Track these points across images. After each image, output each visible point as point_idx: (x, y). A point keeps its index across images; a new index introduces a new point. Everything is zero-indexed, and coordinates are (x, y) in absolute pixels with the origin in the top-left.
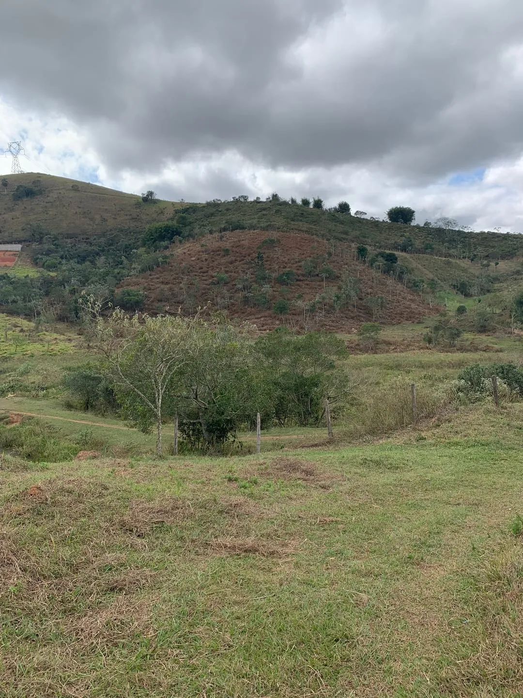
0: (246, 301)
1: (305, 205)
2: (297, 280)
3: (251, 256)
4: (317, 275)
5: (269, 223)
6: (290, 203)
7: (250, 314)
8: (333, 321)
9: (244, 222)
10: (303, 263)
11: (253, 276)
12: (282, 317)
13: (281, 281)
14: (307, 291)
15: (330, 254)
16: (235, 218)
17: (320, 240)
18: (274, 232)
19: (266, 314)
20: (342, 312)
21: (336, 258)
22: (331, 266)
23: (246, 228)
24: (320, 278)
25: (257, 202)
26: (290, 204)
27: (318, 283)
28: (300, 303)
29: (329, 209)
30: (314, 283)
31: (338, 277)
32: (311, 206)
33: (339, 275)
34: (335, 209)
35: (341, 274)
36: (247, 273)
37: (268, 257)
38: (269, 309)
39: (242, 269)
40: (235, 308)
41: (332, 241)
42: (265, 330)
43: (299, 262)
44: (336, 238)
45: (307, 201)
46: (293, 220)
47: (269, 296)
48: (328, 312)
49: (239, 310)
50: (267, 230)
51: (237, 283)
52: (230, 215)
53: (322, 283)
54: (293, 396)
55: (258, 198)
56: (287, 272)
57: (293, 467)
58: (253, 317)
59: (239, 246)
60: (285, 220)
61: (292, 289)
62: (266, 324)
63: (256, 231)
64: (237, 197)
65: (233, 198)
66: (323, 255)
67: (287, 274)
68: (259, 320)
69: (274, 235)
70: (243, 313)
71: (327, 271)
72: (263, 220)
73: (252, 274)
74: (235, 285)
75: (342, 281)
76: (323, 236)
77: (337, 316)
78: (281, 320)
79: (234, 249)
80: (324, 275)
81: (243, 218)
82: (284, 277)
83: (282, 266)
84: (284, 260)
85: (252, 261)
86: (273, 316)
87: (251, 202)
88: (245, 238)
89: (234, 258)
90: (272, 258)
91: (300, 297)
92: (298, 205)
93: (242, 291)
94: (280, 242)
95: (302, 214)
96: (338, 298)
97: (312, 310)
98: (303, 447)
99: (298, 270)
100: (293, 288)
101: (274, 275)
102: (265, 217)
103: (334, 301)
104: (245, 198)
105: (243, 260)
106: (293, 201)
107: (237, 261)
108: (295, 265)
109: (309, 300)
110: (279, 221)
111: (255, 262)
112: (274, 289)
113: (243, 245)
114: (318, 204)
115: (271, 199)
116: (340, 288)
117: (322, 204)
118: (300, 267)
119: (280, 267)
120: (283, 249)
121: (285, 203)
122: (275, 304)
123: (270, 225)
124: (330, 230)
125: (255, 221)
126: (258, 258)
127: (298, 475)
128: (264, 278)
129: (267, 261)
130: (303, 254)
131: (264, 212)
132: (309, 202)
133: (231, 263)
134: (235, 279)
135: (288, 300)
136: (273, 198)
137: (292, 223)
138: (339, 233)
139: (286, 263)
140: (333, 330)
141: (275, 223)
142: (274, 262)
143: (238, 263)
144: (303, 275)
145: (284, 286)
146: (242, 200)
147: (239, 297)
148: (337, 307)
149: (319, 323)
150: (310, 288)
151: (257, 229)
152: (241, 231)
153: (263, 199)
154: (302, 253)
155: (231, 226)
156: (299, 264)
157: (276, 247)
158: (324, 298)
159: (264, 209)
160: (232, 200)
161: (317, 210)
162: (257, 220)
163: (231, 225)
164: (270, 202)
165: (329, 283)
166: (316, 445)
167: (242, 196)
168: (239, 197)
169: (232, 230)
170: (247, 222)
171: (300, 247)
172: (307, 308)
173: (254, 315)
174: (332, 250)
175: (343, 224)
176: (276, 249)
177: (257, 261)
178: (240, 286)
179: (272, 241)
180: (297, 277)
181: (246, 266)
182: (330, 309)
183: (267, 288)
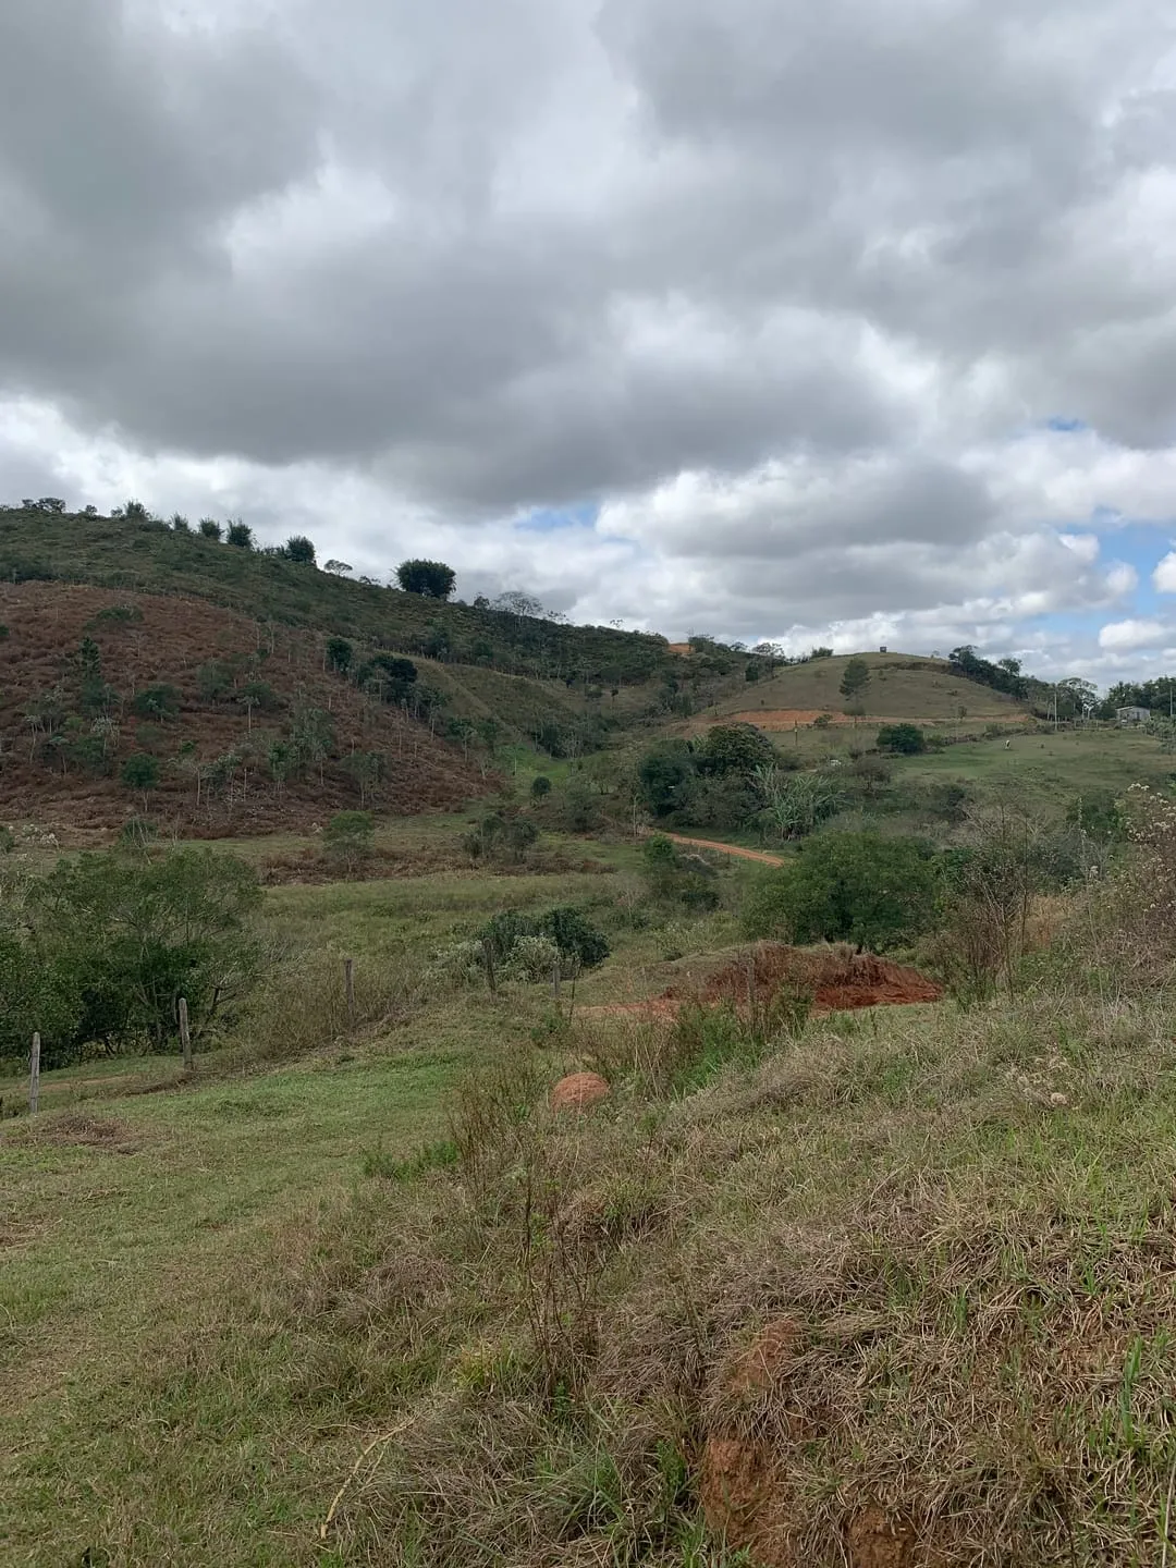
0: (49, 754)
1: (207, 536)
2: (184, 709)
3: (66, 645)
4: (233, 700)
5: (117, 571)
6: (172, 526)
7: (60, 787)
8: (268, 807)
9: (52, 564)
10: (198, 670)
11: (70, 695)
12: (145, 797)
13: (141, 710)
14: (206, 734)
15: (264, 653)
16: (28, 550)
17: (242, 617)
18: (129, 593)
19: (102, 786)
20: (289, 786)
21: (278, 663)
22: (266, 682)
23: (56, 578)
24: (239, 707)
25: (88, 516)
26: (172, 531)
27: (235, 718)
28: (188, 763)
29: (267, 550)
30: (224, 717)
31: (282, 706)
32: (224, 540)
33: (285, 701)
34: (281, 551)
35: (289, 700)
36: (54, 687)
37: (110, 651)
38: (110, 775)
39: (43, 678)
40: (18, 772)
41: (269, 624)
42: (96, 827)
43: (191, 666)
44: (279, 617)
45: (214, 526)
46: (179, 569)
47: (111, 744)
48: (257, 785)
49: (29, 778)
50: (111, 587)
51: (27, 711)
52: (13, 542)
53: (242, 719)
55: (90, 508)
56: (157, 690)
58: (64, 793)
59: (36, 620)
60: (158, 565)
61: (170, 729)
62: (101, 813)
63: (81, 586)
64: (36, 501)
65: (24, 501)
66: (248, 654)
67: (158, 695)
68: (82, 802)
69: (129, 599)
70: (39, 784)
71: (255, 693)
72: (99, 561)
73: (67, 690)
74: (23, 715)
75: (291, 715)
76: (249, 609)
77: (277, 796)
78: (139, 804)
79: (22, 627)
80: (249, 701)
81: (48, 553)
82: (151, 700)
83: (145, 675)
84: (151, 659)
85: (69, 660)
86: (119, 792)
87: (72, 517)
88: (54, 603)
89: (19, 650)
90: (120, 654)
91: (187, 750)
92: (189, 534)
93: (40, 730)
94: (143, 618)
95: (201, 556)
96: (281, 754)
97: (219, 779)
98: (131, 1094)
99: (186, 685)
100: (172, 727)
101: (123, 694)
102: (108, 554)
103: (272, 760)
104: (57, 504)
105: (45, 655)
106: (180, 524)
107: (28, 655)
108: (179, 674)
109: (212, 757)
110: (145, 569)
111: (77, 662)
112: (123, 728)
113: (45, 619)
114: (240, 535)
115: (124, 513)
116: (286, 732)
117: (251, 537)
118: (192, 678)
119: (141, 676)
120: (149, 635)
121: (160, 527)
122: (124, 763)
123: (118, 577)
124: (266, 600)
125: (80, 564)
126: (84, 651)
128: (98, 702)
129: (107, 661)
130: (200, 649)
131: (107, 544)
132: (218, 530)
133: (13, 660)
134: (23, 700)
135: (160, 755)
136: (129, 512)
137: (175, 573)
138: (288, 606)
139: (157, 668)
140: (268, 826)
141: (132, 571)
142: (127, 664)
143: (31, 661)
144: (197, 699)
145: (149, 723)
146: (48, 508)
147: (30, 746)
148: (279, 775)
149: (233, 811)
150: (214, 730)
151: (85, 583)
152: (42, 583)
153: (104, 512)
154: (198, 646)
155: (15, 570)
156: (192, 671)
157: (131, 628)
158: (247, 754)
159: (106, 537)
160: (22, 506)
161: (238, 549)
162: (85, 560)
163: (16, 566)
164: (122, 519)
165: (262, 719)
167: (48, 500)
168: (41, 501)
169: (19, 581)
170: (60, 564)
171: (192, 633)
172: (205, 776)
173: (71, 790)
174: (270, 645)
175: (295, 585)
176: (133, 633)
177: (81, 659)
178: (34, 719)
179: (122, 615)
180: (183, 703)
181: (54, 671)
182: (260, 779)
183: (104, 726)
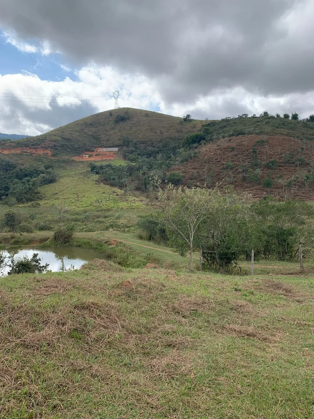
0: (244, 179)
1: (286, 118)
2: (279, 166)
3: (249, 151)
4: (294, 163)
5: (261, 130)
6: (276, 117)
7: (246, 187)
8: (303, 193)
9: (245, 130)
10: (283, 155)
11: (249, 164)
12: (269, 190)
13: (268, 167)
14: (286, 173)
15: (302, 149)
16: (239, 128)
17: (296, 140)
18: (264, 136)
19: (257, 187)
20: (310, 187)
21: (307, 152)
22: (303, 157)
23: (246, 134)
24: (295, 165)
25: (254, 117)
26: (276, 118)
27: (294, 168)
28: (280, 181)
29: (303, 120)
30: (291, 168)
31: (308, 164)
32: (290, 118)
33: (309, 163)
34: (307, 119)
35: (310, 162)
36: (245, 162)
37: (260, 151)
38: (259, 184)
39: (243, 160)
40: (237, 184)
41: (304, 140)
42: (256, 198)
43: (281, 154)
44: (307, 138)
45: (287, 115)
46: (278, 128)
47: (260, 176)
48: (300, 187)
49: (239, 185)
50: (260, 135)
51: (239, 168)
52: (236, 126)
53: (296, 168)
54: (275, 241)
55: (254, 115)
56: (272, 161)
57: (278, 286)
58: (248, 189)
59: (241, 145)
60: (272, 128)
61: (275, 172)
62: (257, 194)
63: (252, 135)
64: (241, 115)
65: (238, 116)
66: (298, 150)
67: (273, 162)
68: (252, 191)
69: (264, 137)
70: (242, 187)
71: (300, 160)
72: (257, 128)
73: (249, 163)
74: (238, 169)
75: (311, 166)
76: (298, 137)
77: (306, 190)
78: (267, 192)
79: (238, 147)
80: (298, 163)
81: (244, 128)
82: (270, 164)
83: (269, 157)
84: (270, 153)
85: (249, 154)
86: (262, 189)
87: (250, 118)
88: (245, 140)
89: (237, 153)
90: (262, 152)
91: (280, 177)
92: (281, 118)
93: (242, 173)
94: (268, 142)
95: (284, 123)
96: (308, 178)
97: (289, 185)
98: (283, 274)
99: (280, 159)
100: (276, 171)
101: (263, 163)
102: (259, 126)
103: (305, 180)
104: (246, 115)
105: (243, 154)
106: (278, 116)
107: (239, 154)
108: (278, 156)
109: (287, 179)
110: (268, 129)
111: (251, 155)
112: (263, 172)
113: (243, 144)
114: (295, 117)
115: (263, 115)
116: (309, 171)
117: (298, 117)
118: (282, 157)
119: (268, 158)
120: (270, 146)
121: (272, 117)
122: (263, 181)
123: (262, 131)
124: (303, 134)
125: (252, 129)
126: (253, 152)
127: (281, 292)
128: (256, 165)
129: (259, 154)
130: (284, 149)
131: (259, 123)
132: (289, 116)
133: (236, 156)
134: (238, 165)
135: (273, 179)
136: (264, 114)
137: (277, 129)
138: (310, 135)
139: (272, 155)
140: (303, 199)
141: (265, 130)
142: (264, 155)
143: (240, 155)
144: (283, 163)
145: (270, 170)
146: (244, 116)
147: (240, 177)
148: (307, 184)
149: (293, 194)
150: (288, 171)
151: (253, 134)
152: (243, 136)
153: (258, 115)
154: (283, 149)
155: (236, 133)
156: (281, 155)
157: (265, 145)
158: (297, 178)
159: (258, 122)
160: (238, 117)
161: (294, 120)
162: (253, 128)
163: (236, 132)
164: (263, 117)
165: (302, 168)
166: (291, 274)
167: (244, 114)
168: (242, 115)
169: (237, 135)
170: (247, 130)
171: (282, 145)
172: (285, 184)
173: (249, 188)
174: (304, 147)
175: (312, 129)
176: (266, 146)
177: (252, 154)
178: (241, 170)
179: (263, 142)
180: (279, 164)
181: (245, 157)
182: (302, 185)
183: (258, 171)
